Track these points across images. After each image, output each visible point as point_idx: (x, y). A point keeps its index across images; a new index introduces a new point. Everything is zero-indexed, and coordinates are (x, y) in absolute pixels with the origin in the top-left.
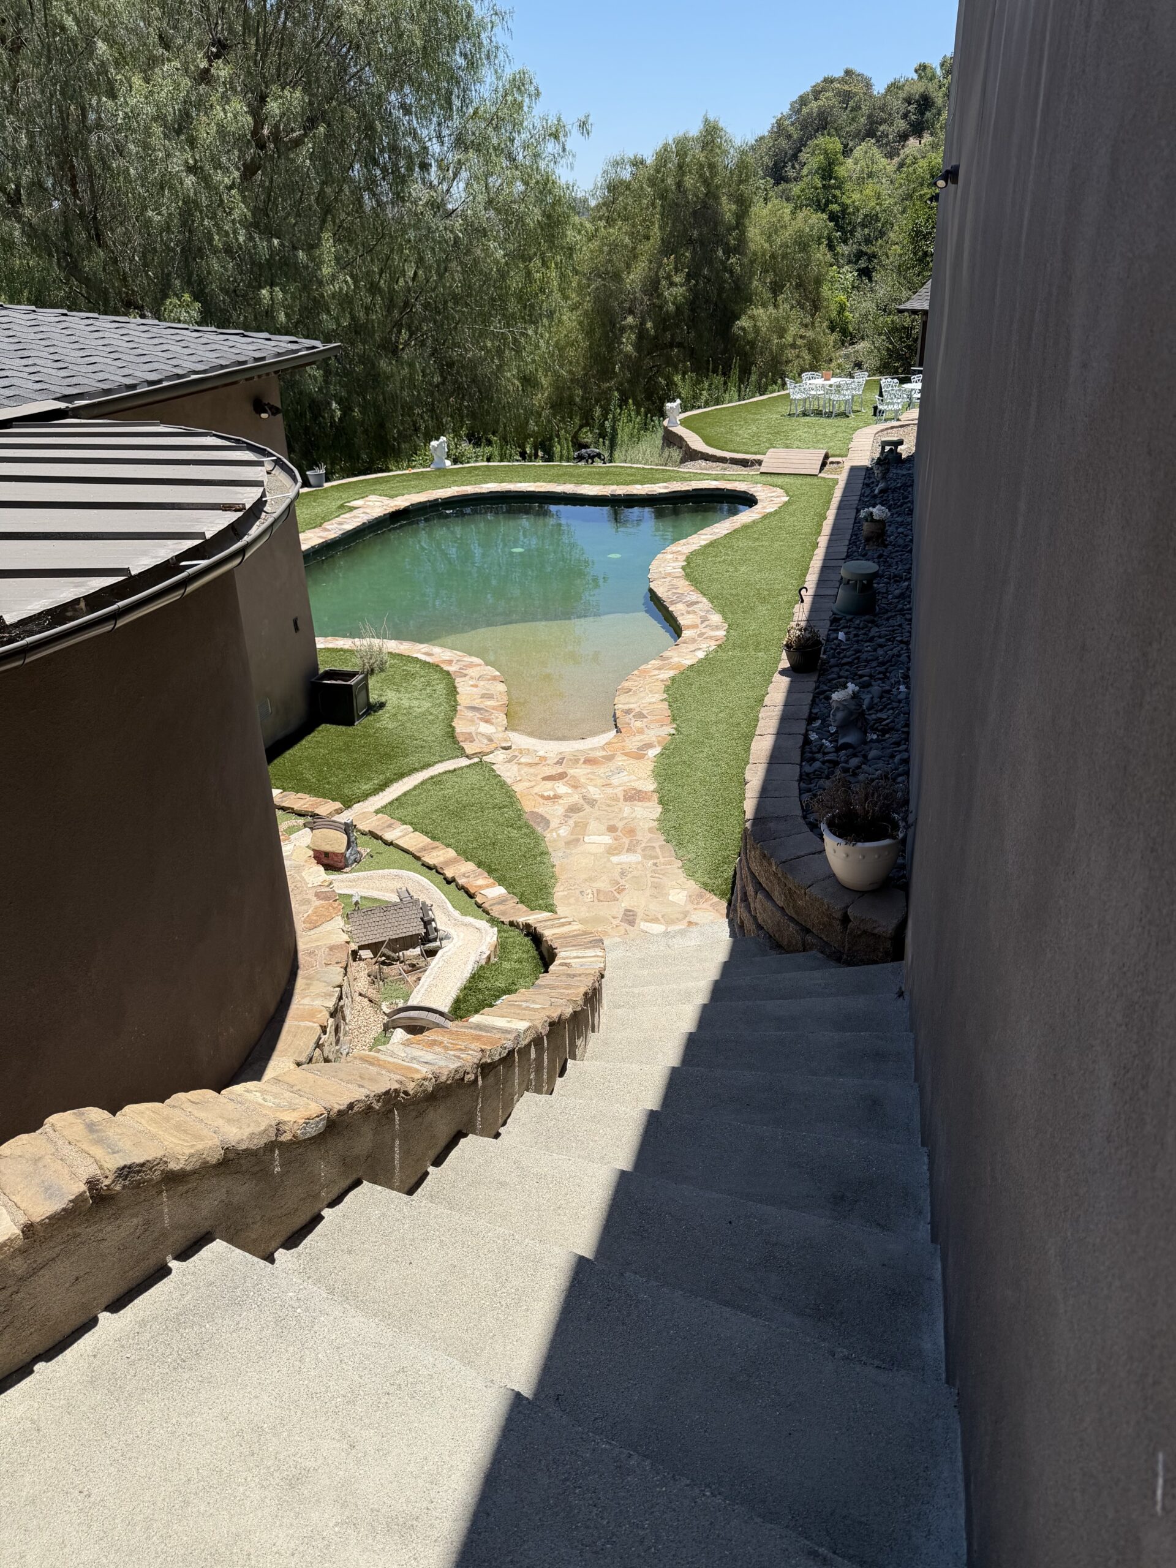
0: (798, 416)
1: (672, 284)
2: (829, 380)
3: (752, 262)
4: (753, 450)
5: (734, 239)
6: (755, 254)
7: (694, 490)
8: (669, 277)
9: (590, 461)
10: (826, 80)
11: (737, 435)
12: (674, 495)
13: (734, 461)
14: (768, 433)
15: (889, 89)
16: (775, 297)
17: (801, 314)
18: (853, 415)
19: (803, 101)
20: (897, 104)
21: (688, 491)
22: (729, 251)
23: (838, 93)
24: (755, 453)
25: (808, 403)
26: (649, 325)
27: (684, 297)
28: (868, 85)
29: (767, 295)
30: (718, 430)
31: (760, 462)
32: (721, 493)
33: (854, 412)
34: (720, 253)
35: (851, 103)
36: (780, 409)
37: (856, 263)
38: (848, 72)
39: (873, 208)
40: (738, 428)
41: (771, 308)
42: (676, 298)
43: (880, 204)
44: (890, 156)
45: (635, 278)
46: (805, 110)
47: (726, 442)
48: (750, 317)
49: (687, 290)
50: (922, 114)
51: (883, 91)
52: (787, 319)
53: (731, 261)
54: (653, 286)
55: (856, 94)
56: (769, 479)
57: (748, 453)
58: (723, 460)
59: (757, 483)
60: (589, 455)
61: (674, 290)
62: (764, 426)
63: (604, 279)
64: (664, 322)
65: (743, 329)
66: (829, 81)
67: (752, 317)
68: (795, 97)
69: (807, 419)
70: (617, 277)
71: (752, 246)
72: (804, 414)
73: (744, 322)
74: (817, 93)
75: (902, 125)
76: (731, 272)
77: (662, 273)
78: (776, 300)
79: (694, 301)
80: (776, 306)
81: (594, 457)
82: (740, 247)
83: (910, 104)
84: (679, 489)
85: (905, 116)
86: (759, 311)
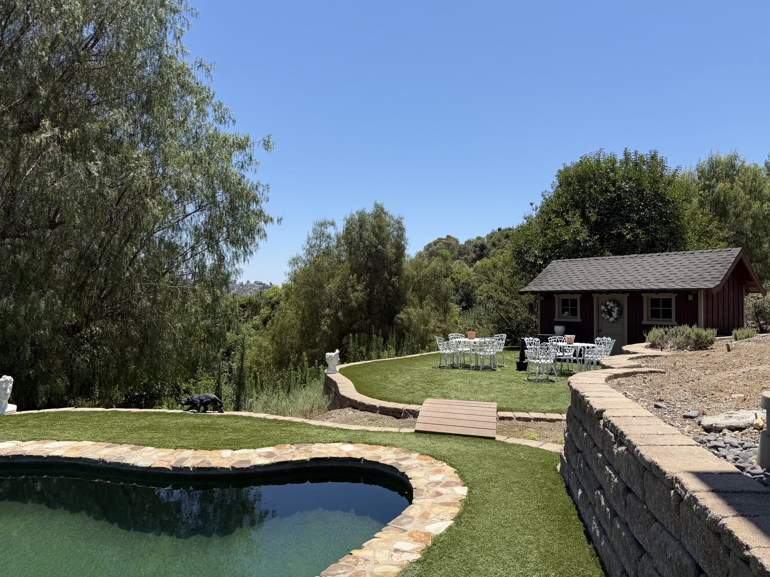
0: (448, 368)
1: (355, 290)
2: (473, 339)
3: (406, 282)
4: (407, 398)
5: (395, 268)
6: (408, 277)
7: (313, 460)
8: (353, 287)
9: (202, 408)
10: (439, 239)
11: (391, 382)
12: (282, 467)
13: (384, 411)
14: (422, 382)
15: (466, 243)
16: (421, 302)
17: (437, 314)
18: (499, 370)
19: (430, 245)
20: (471, 247)
21: (303, 462)
22: (391, 274)
23: (445, 244)
24: (409, 403)
25: (455, 359)
26: (340, 314)
27: (363, 298)
28: (457, 242)
29: (416, 301)
30: (373, 377)
31: (415, 414)
32: (356, 465)
33: (500, 367)
34: (386, 275)
35: (450, 247)
36: (430, 363)
37: (460, 304)
38: (448, 237)
39: (467, 280)
40: (393, 376)
41: (419, 309)
42: (357, 298)
43: (470, 278)
44: (471, 266)
45: (331, 287)
46: (430, 249)
47: (378, 389)
48: (405, 313)
49: (365, 294)
50: (482, 251)
51: (463, 243)
52: (429, 315)
53: (393, 279)
54: (343, 293)
55: (452, 244)
56: (427, 442)
57: (401, 402)
58: (371, 409)
59: (411, 451)
60: (201, 401)
61: (356, 294)
62: (417, 375)
63: (312, 287)
64: (350, 312)
65: (402, 319)
66: (440, 240)
67: (408, 313)
68: (426, 244)
69: (457, 371)
70: (321, 286)
71: (406, 273)
72: (453, 367)
73: (402, 315)
74: (435, 243)
75: (474, 255)
76: (393, 287)
77: (349, 284)
78: (421, 304)
79: (370, 302)
80: (422, 308)
81: (207, 403)
82: (398, 272)
83: (476, 247)
84: (289, 458)
85: (475, 252)
86: (411, 310)
